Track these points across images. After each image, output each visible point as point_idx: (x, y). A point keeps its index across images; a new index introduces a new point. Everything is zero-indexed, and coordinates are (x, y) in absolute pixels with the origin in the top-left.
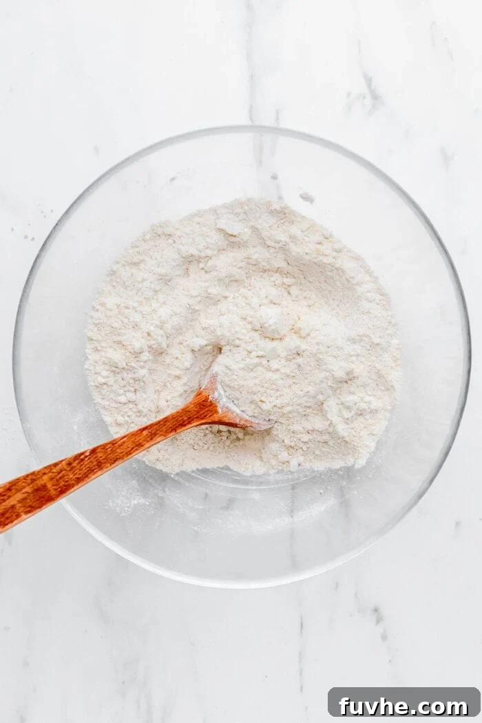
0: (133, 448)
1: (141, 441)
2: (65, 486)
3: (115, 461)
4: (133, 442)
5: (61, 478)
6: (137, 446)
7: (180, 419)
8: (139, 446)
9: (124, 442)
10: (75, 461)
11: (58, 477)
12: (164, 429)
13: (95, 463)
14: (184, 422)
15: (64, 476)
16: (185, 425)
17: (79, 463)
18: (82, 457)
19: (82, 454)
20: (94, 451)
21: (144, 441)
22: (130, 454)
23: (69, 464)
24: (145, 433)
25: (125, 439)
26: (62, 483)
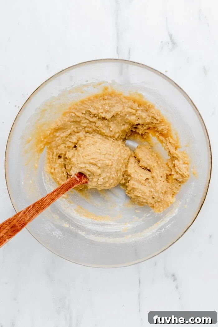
0: (50, 201)
1: (54, 198)
2: (24, 223)
3: (44, 208)
4: (50, 198)
5: (21, 220)
6: (52, 200)
7: (69, 184)
8: (53, 200)
9: (46, 199)
10: (26, 211)
11: (20, 220)
12: (63, 190)
13: (35, 211)
14: (71, 186)
15: (22, 219)
16: (71, 187)
17: (29, 212)
18: (29, 209)
19: (29, 208)
20: (34, 205)
21: (55, 197)
22: (50, 204)
23: (24, 213)
24: (55, 193)
25: (47, 197)
26: (22, 222)
